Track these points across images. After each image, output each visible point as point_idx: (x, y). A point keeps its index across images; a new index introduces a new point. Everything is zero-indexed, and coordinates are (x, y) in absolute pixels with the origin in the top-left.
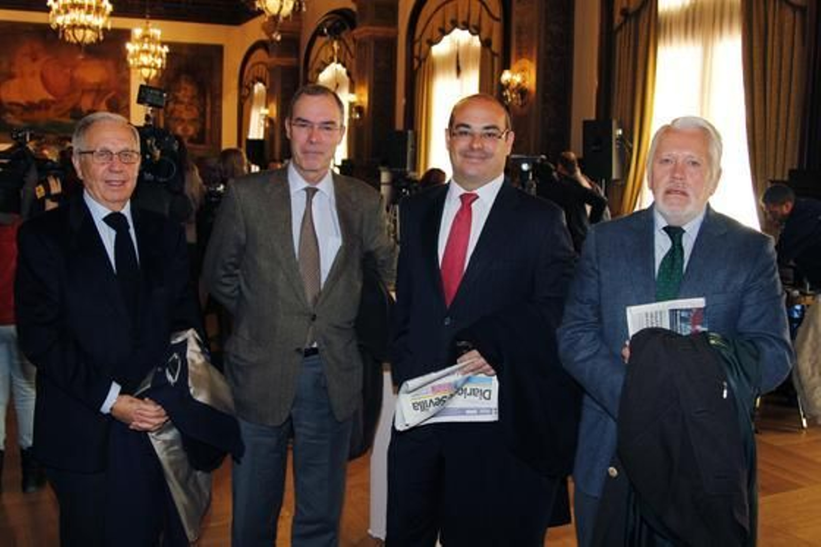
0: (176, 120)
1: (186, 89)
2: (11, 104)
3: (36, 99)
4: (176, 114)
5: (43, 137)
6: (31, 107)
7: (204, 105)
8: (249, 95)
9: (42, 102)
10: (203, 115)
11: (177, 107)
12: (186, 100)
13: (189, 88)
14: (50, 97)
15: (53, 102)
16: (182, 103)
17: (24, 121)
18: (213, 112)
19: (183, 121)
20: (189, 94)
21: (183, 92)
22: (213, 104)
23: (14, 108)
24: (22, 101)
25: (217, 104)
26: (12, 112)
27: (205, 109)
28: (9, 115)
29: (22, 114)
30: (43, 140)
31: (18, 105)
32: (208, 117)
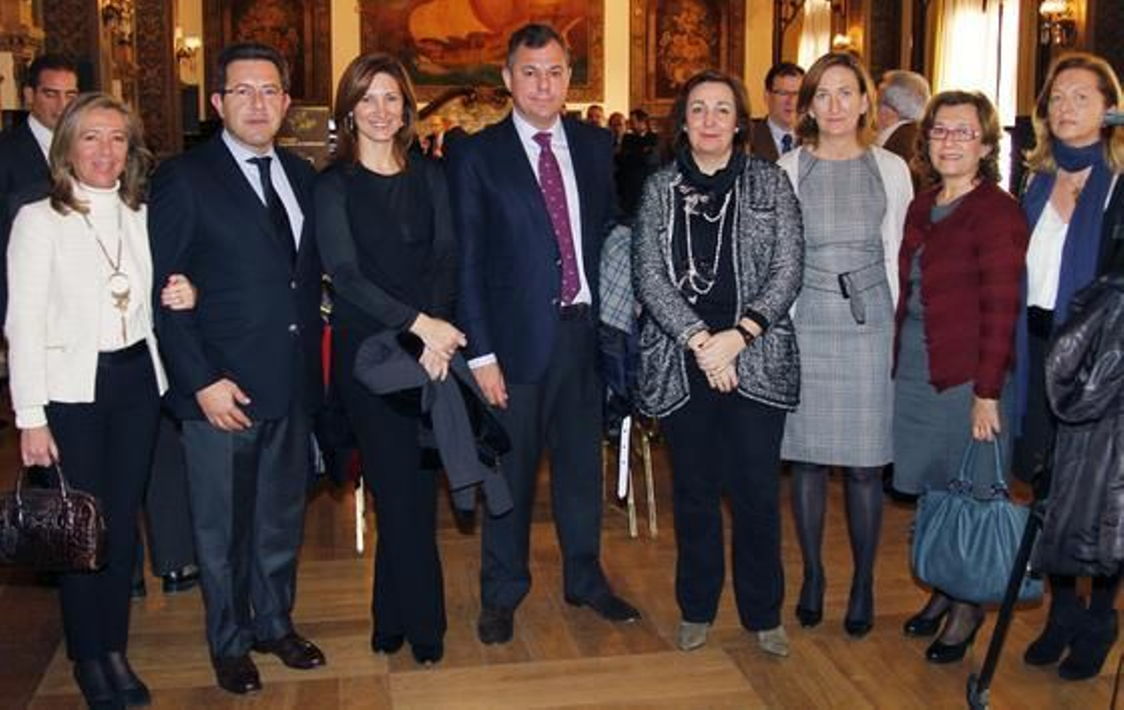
0: (674, 59)
1: (689, 11)
2: (425, 41)
3: (463, 34)
4: (675, 51)
5: (473, 91)
6: (454, 45)
7: (718, 35)
8: (794, 16)
9: (471, 36)
10: (715, 51)
11: (676, 38)
12: (689, 28)
13: (696, 9)
14: (484, 30)
15: (487, 36)
16: (683, 33)
17: (446, 67)
18: (731, 45)
19: (685, 60)
20: (694, 18)
21: (684, 15)
22: (730, 35)
23: (430, 47)
24: (442, 37)
25: (737, 33)
26: (427, 54)
27: (718, 43)
28: (423, 59)
29: (442, 57)
30: (473, 96)
31: (437, 42)
32: (723, 53)
